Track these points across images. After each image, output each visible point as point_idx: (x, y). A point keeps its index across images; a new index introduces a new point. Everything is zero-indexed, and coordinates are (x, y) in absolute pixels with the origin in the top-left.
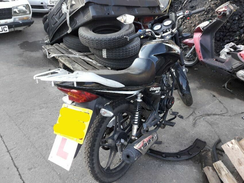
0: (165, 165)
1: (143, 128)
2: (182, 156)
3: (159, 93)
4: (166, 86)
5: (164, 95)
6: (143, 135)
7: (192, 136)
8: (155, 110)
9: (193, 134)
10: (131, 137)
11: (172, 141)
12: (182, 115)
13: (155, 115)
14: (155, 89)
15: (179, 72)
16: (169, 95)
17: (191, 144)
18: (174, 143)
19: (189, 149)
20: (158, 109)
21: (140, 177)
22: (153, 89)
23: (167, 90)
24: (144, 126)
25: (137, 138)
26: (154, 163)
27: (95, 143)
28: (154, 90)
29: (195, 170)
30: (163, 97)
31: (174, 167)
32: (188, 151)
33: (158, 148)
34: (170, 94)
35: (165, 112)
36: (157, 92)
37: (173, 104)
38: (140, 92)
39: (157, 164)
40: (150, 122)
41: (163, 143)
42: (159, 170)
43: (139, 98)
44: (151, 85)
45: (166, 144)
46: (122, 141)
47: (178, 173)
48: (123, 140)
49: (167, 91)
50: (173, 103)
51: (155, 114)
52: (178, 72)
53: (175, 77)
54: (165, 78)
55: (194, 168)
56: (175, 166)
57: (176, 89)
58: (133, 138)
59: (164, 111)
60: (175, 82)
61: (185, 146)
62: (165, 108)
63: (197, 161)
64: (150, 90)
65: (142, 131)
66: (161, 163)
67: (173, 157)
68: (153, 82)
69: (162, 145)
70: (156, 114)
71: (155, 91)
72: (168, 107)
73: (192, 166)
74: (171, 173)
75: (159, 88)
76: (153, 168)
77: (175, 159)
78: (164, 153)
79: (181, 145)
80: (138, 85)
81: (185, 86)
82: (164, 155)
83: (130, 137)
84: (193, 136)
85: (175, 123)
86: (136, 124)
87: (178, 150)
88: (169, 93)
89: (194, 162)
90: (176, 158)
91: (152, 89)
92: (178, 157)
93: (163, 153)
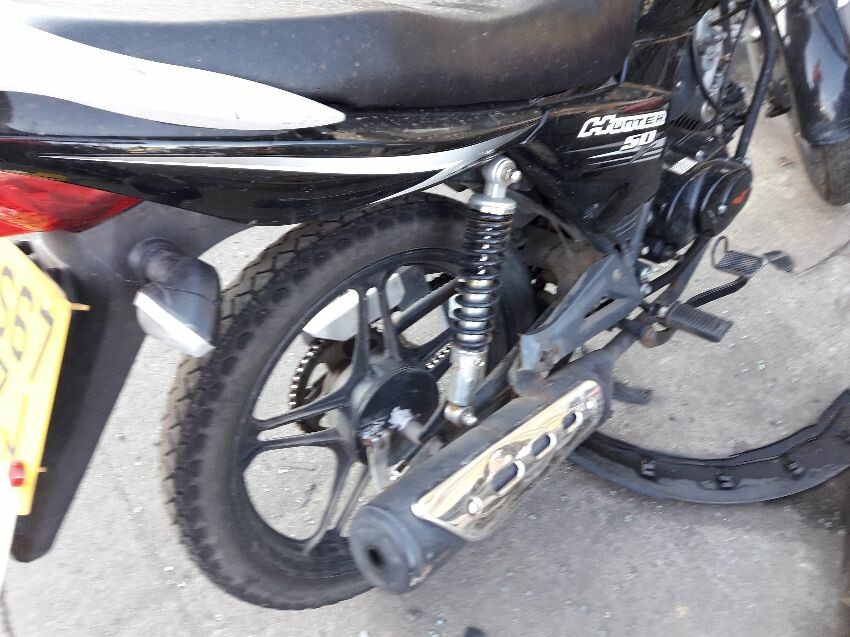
0: (648, 518)
1: (520, 365)
2: (744, 482)
3: (647, 148)
4: (710, 102)
5: (692, 156)
6: (517, 396)
7: (823, 370)
8: (618, 248)
9: (832, 358)
10: (443, 410)
11: (705, 392)
12: (789, 250)
13: (611, 280)
14: (617, 124)
15: (810, 11)
16: (724, 154)
17: (808, 416)
18: (719, 403)
19: (791, 444)
20: (637, 239)
21: (509, 570)
22: (604, 127)
23: (715, 123)
24: (525, 351)
25: (474, 420)
26: (590, 500)
27: (198, 457)
28: (610, 130)
29: (804, 565)
30: (683, 166)
31: (691, 533)
32: (784, 456)
33: (627, 425)
34: (732, 147)
35: (682, 251)
36: (631, 143)
37: (739, 207)
38: (505, 151)
39: (604, 508)
40: (575, 324)
41: (659, 400)
42: (610, 543)
43: (496, 190)
44: (592, 99)
45: (670, 408)
46: (401, 418)
47: (709, 571)
48: (406, 412)
49: (719, 129)
50: (737, 200)
51: (611, 273)
52: (803, 11)
53: (781, 40)
54: (719, 47)
55: (801, 550)
56: (703, 530)
57: (778, 110)
58: (452, 414)
59: (677, 247)
60: (779, 71)
61: (773, 423)
62: (690, 227)
63: (829, 513)
64: (582, 134)
65: (513, 374)
66: (628, 504)
67: (698, 480)
68: (618, 77)
69: (651, 412)
70: (616, 275)
71: (623, 136)
72: (705, 228)
73: (793, 540)
74: (670, 564)
75: (659, 118)
76: (579, 528)
77: (708, 492)
78: (652, 452)
79: (754, 416)
80: (487, 106)
81: (835, 98)
82: (651, 467)
83: (438, 410)
84: (829, 374)
85: (730, 324)
86: (469, 347)
87: (731, 443)
88: (729, 139)
89: (811, 519)
90: (712, 485)
91: (595, 126)
92: (726, 485)
93: (648, 455)
